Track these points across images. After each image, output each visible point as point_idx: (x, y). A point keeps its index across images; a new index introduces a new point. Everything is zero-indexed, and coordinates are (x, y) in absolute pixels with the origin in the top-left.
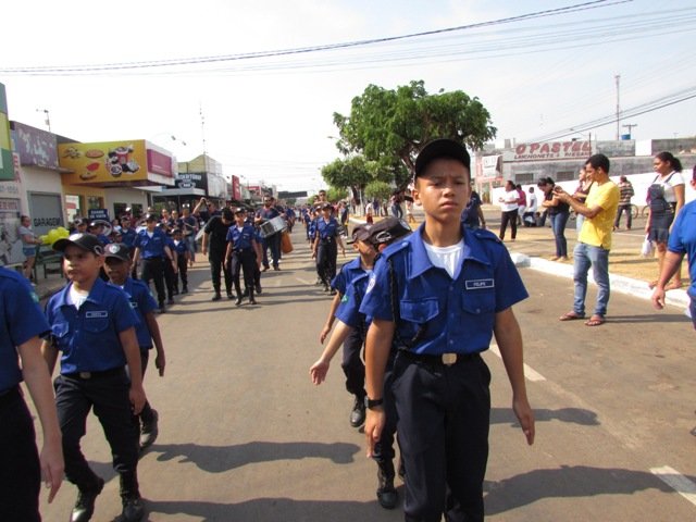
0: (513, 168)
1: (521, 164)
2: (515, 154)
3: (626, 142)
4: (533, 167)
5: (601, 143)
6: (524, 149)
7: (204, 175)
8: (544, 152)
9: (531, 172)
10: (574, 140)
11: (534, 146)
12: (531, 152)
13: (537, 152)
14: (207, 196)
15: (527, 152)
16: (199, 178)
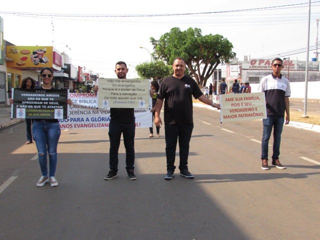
0: (248, 73)
1: (253, 71)
2: (250, 65)
3: (315, 63)
4: (259, 73)
5: (300, 62)
6: (255, 63)
7: (69, 66)
8: (267, 65)
9: (258, 76)
10: (285, 59)
11: (261, 61)
12: (259, 64)
13: (263, 65)
14: (70, 78)
15: (257, 64)
16: (66, 67)
